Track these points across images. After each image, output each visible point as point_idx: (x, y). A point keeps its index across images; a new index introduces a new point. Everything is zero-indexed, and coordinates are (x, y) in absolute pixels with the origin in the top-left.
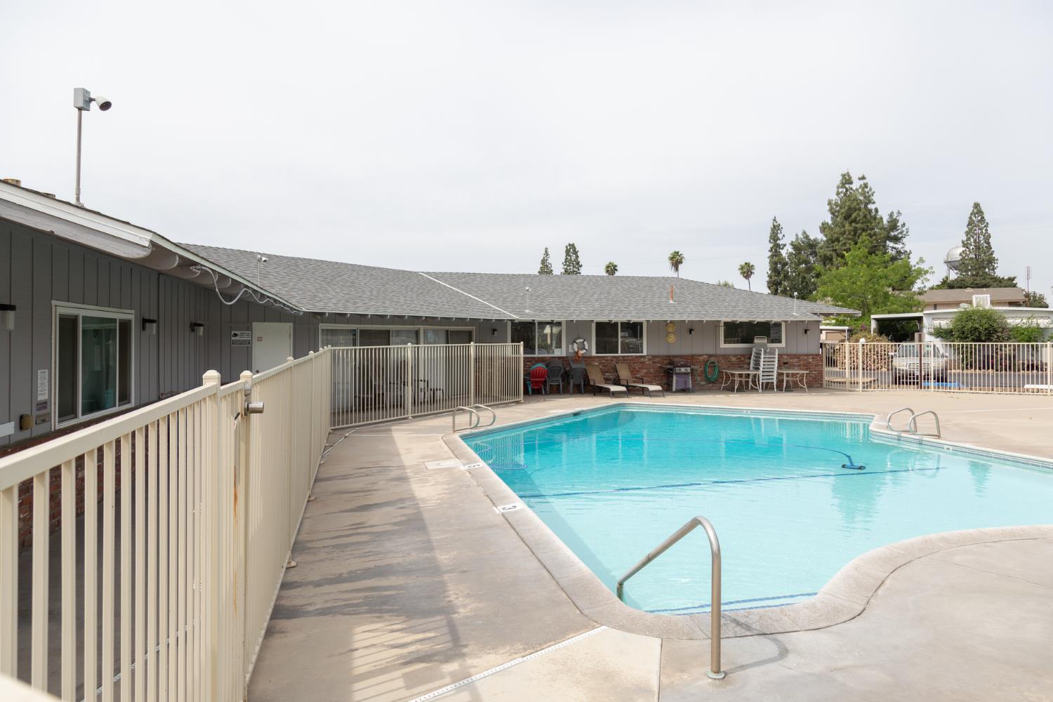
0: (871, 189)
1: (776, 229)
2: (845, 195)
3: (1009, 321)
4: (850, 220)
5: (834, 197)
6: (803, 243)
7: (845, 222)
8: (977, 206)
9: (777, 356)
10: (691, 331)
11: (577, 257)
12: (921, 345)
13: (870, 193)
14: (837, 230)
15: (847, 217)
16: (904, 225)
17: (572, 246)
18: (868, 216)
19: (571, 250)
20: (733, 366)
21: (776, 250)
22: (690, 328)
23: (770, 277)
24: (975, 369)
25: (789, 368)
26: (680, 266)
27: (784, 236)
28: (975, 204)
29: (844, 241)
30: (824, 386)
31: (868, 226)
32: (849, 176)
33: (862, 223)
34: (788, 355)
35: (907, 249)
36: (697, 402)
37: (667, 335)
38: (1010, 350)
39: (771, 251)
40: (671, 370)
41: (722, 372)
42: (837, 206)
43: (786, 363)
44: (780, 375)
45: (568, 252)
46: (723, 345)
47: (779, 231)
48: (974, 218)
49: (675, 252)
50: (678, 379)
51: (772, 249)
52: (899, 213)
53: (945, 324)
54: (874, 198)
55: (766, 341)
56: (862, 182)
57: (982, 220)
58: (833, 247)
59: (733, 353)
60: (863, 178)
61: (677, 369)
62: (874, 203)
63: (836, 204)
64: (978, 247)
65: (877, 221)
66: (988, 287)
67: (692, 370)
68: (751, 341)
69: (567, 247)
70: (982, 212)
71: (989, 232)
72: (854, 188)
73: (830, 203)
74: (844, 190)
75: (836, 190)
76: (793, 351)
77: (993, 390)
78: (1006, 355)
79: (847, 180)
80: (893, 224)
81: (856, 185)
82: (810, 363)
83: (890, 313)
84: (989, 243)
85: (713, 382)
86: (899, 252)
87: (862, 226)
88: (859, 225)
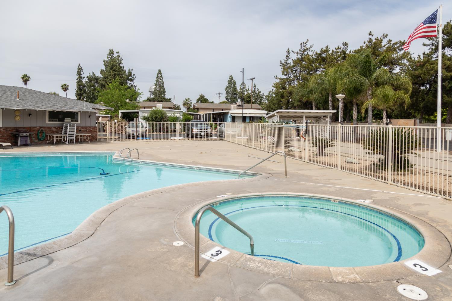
0: (121, 58)
1: (80, 70)
2: (111, 59)
3: (168, 114)
4: (113, 70)
5: (106, 59)
6: (93, 77)
7: (110, 70)
8: (160, 70)
9: (76, 128)
10: (30, 115)
12: (136, 123)
13: (121, 59)
14: (107, 73)
15: (111, 68)
16: (134, 75)
18: (120, 69)
20: (54, 132)
21: (80, 79)
22: (30, 114)
23: (77, 91)
24: (156, 132)
25: (81, 133)
26: (28, 82)
27: (84, 73)
29: (110, 79)
30: (98, 140)
31: (120, 73)
32: (113, 51)
33: (118, 72)
34: (81, 127)
35: (135, 84)
36: (32, 150)
37: (15, 117)
38: (168, 125)
39: (77, 79)
40: (18, 135)
41: (48, 135)
42: (107, 63)
43: (81, 131)
44: (77, 136)
46: (48, 122)
47: (81, 71)
48: (158, 75)
49: (25, 75)
50: (22, 139)
51: (78, 78)
52: (132, 69)
53: (146, 115)
54: (123, 62)
55: (70, 120)
56: (118, 54)
57: (161, 76)
58: (105, 80)
59: (54, 126)
60: (118, 53)
61: (21, 134)
62: (122, 64)
63: (107, 62)
64: (160, 86)
65: (124, 72)
66: (163, 101)
67: (30, 135)
68: (63, 121)
70: (161, 73)
71: (164, 81)
72: (115, 57)
73: (104, 61)
74: (111, 57)
75: (107, 56)
76: (83, 125)
77: (161, 140)
78: (166, 127)
79: (111, 52)
80: (130, 74)
81: (115, 55)
82: (91, 130)
83: (127, 110)
84: (163, 85)
85: (42, 140)
86: (132, 85)
87: (118, 73)
88: (116, 73)
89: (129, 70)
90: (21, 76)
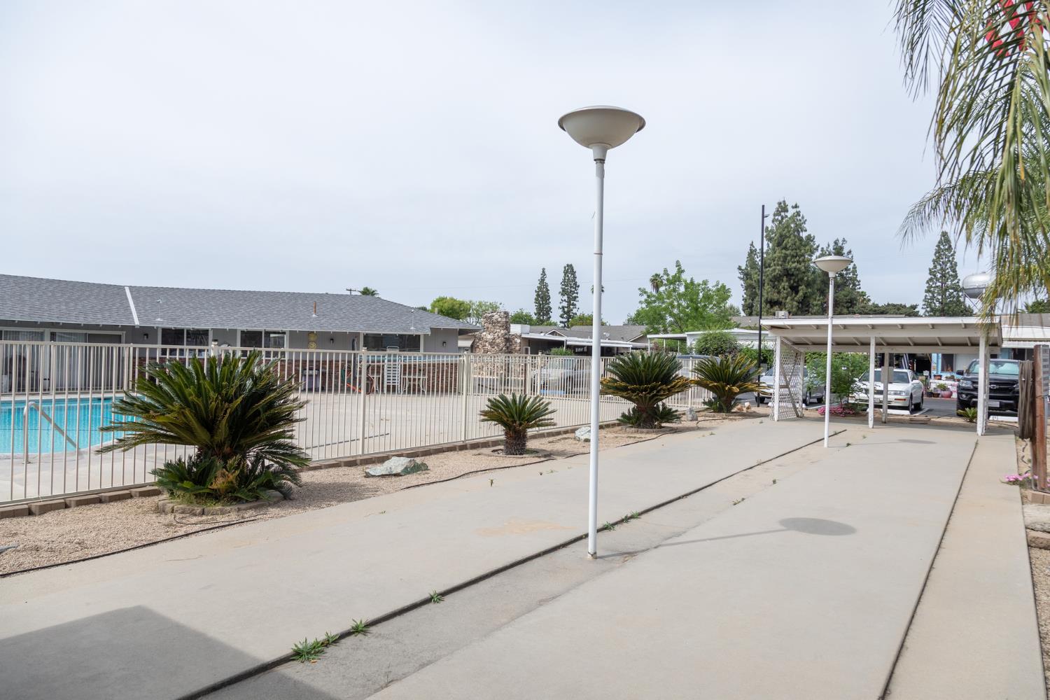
0: (803, 217)
2: (780, 222)
3: (740, 343)
4: (781, 247)
5: (771, 225)
7: (776, 248)
8: (945, 234)
10: (333, 339)
11: (575, 277)
13: (802, 221)
15: (779, 245)
16: (850, 251)
17: (570, 266)
18: (798, 244)
19: (569, 270)
23: (745, 300)
28: (943, 232)
29: (774, 267)
31: (797, 253)
32: (785, 203)
33: (792, 250)
42: (774, 234)
45: (566, 272)
48: (942, 247)
54: (807, 226)
56: (795, 210)
57: (950, 248)
60: (796, 207)
62: (806, 231)
63: (773, 231)
64: (945, 276)
68: (386, 351)
69: (565, 268)
70: (950, 241)
71: (955, 260)
72: (788, 217)
74: (780, 218)
79: (782, 208)
80: (837, 251)
81: (790, 213)
84: (954, 271)
87: (792, 253)
88: (788, 252)
89: (836, 243)
90: (650, 277)
